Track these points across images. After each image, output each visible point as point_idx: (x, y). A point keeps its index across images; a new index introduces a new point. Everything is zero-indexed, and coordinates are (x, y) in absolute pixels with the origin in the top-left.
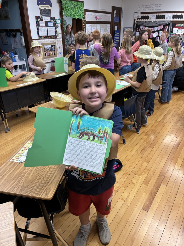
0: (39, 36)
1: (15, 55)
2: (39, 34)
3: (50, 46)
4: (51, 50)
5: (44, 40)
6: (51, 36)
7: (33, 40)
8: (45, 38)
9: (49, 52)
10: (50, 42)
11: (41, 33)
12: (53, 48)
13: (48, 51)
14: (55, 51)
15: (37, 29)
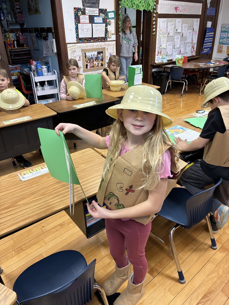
0: (79, 38)
1: (43, 67)
2: (78, 35)
3: (96, 53)
4: (97, 59)
5: (86, 44)
6: (98, 37)
7: (68, 45)
8: (87, 40)
9: (93, 62)
10: (95, 47)
11: (81, 33)
12: (99, 55)
13: (92, 60)
14: (102, 60)
15: (76, 28)
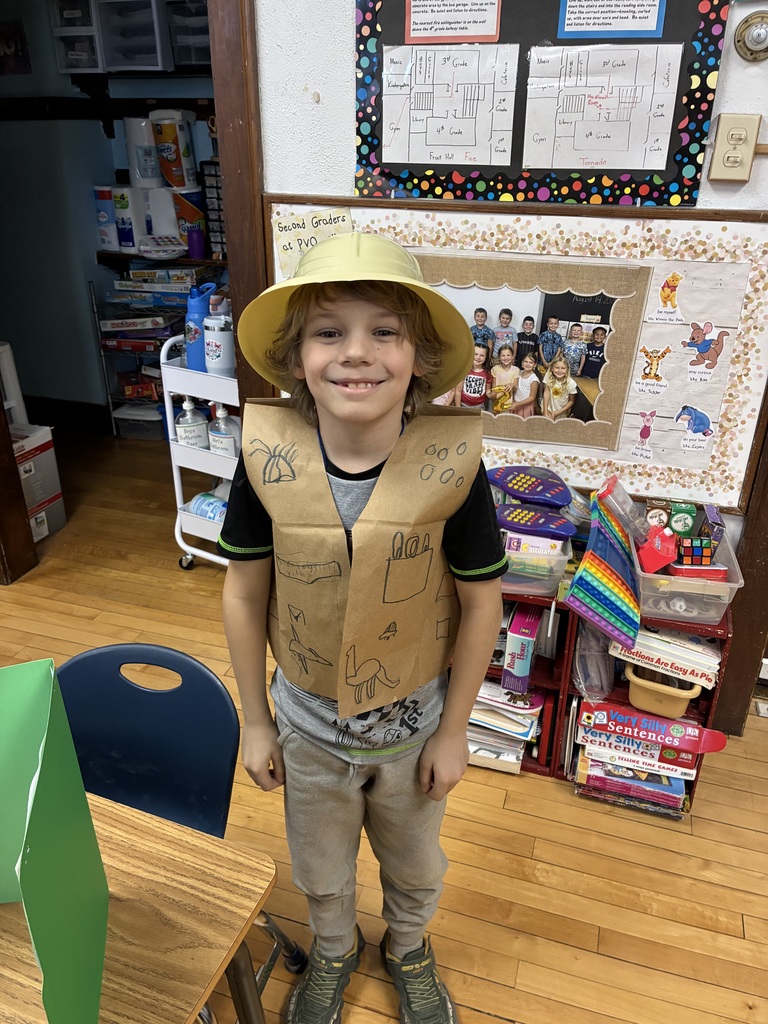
0: (380, 164)
2: (371, 141)
3: (527, 304)
4: (531, 348)
5: (441, 216)
6: (585, 174)
7: (277, 208)
8: (460, 191)
9: (487, 366)
10: (529, 252)
11: (404, 126)
12: (562, 327)
13: (480, 351)
14: (590, 369)
15: (361, 84)
